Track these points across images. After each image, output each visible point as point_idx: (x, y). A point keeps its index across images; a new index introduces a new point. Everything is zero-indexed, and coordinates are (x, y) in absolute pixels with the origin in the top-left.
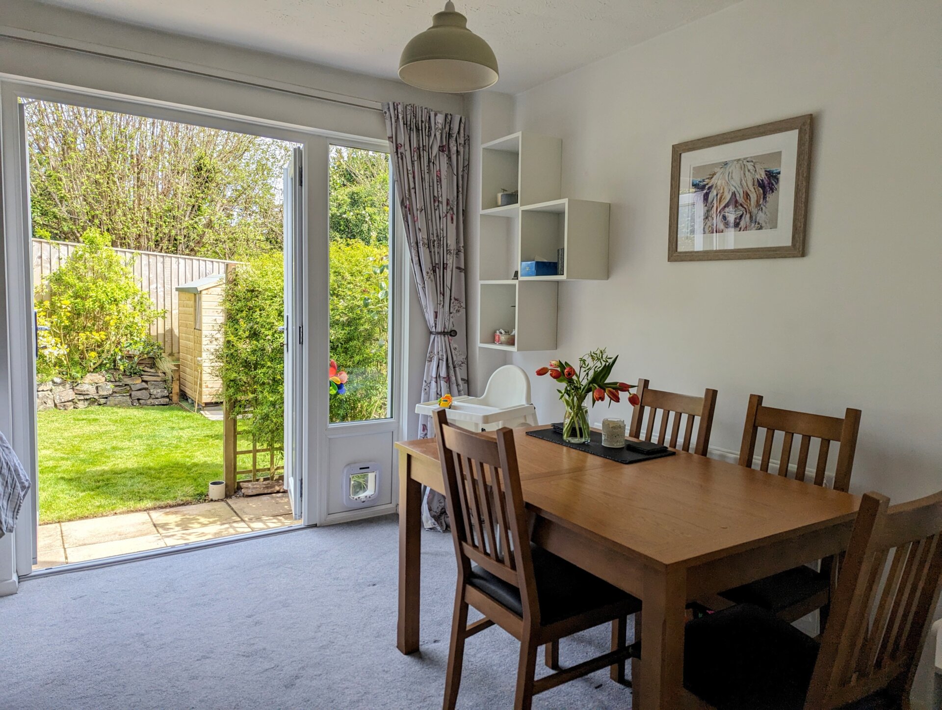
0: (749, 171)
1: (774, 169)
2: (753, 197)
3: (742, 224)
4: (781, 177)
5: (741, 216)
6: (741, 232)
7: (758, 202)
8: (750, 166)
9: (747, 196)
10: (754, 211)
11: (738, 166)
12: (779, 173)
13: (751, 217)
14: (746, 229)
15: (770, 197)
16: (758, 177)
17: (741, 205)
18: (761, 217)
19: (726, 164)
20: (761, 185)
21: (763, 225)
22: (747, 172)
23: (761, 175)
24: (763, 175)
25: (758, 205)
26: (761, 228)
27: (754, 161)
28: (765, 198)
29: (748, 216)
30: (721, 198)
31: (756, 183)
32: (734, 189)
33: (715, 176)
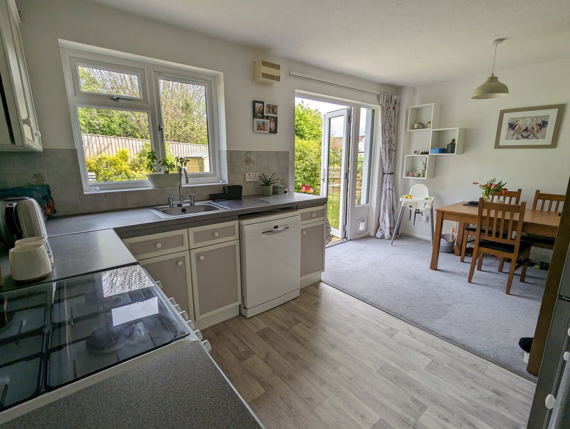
0: (534, 120)
1: (546, 120)
2: (536, 129)
3: (530, 137)
4: (549, 123)
5: (529, 135)
6: (529, 140)
7: (537, 130)
8: (535, 119)
9: (533, 128)
10: (535, 133)
11: (530, 118)
12: (548, 122)
13: (534, 135)
14: (531, 139)
15: (543, 129)
16: (539, 123)
17: (530, 131)
18: (538, 135)
19: (524, 118)
20: (540, 125)
21: (539, 137)
22: (534, 121)
23: (540, 122)
24: (541, 122)
25: (537, 131)
26: (538, 139)
27: (537, 118)
28: (541, 129)
29: (533, 135)
30: (521, 128)
31: (537, 125)
32: (527, 126)
33: (519, 122)
